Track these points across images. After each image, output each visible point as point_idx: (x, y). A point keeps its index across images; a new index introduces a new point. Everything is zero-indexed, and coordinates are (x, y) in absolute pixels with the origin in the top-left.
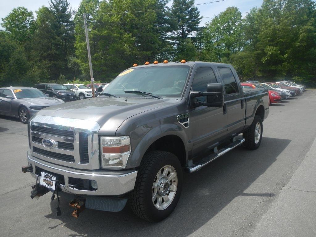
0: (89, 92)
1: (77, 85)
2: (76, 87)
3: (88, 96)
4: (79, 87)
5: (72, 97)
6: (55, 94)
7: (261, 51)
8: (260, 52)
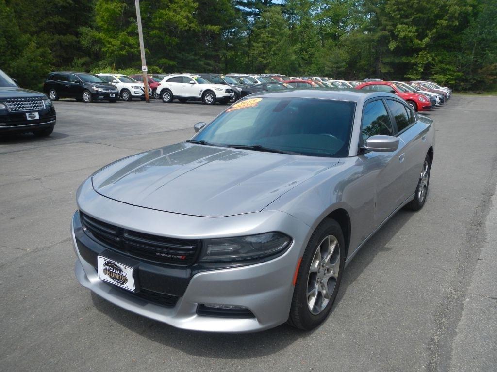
0: (137, 87)
1: (117, 76)
2: (116, 80)
3: (135, 93)
4: (120, 79)
5: (114, 95)
6: (86, 89)
7: (389, 32)
8: (386, 33)
